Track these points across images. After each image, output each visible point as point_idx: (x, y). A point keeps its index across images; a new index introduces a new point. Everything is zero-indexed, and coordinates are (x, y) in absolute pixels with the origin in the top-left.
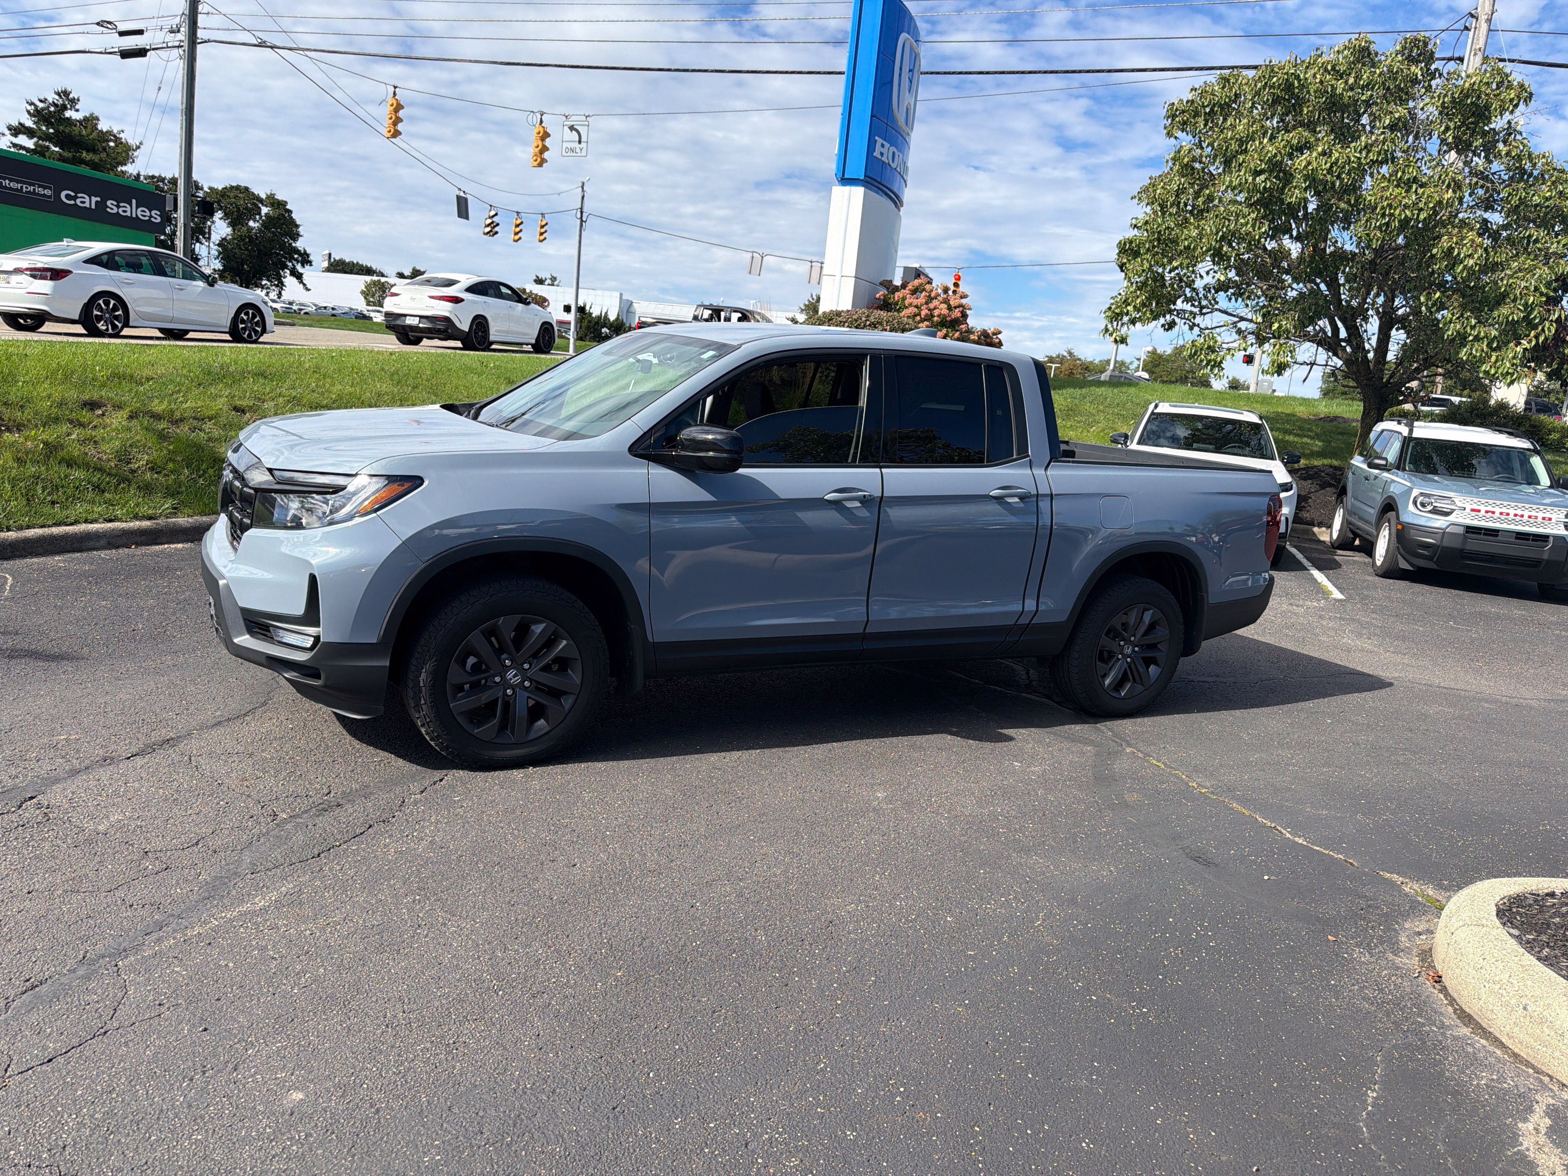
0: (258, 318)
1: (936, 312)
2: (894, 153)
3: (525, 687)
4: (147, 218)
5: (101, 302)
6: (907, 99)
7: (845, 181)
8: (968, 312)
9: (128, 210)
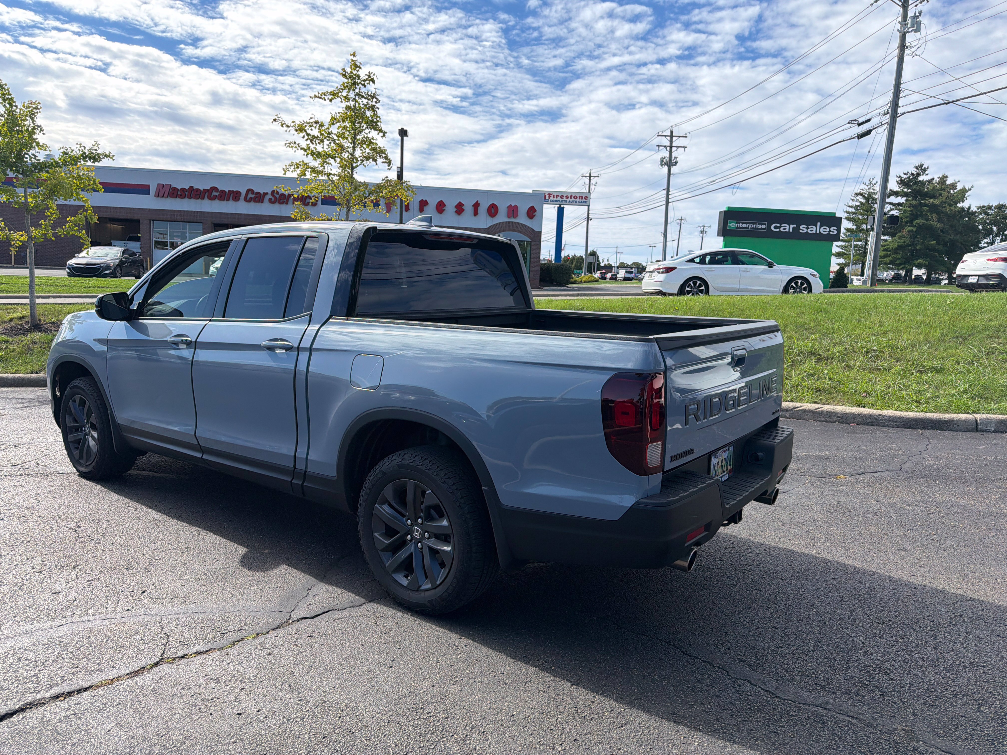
0: (805, 285)
4: (827, 233)
5: (691, 283)
9: (813, 230)
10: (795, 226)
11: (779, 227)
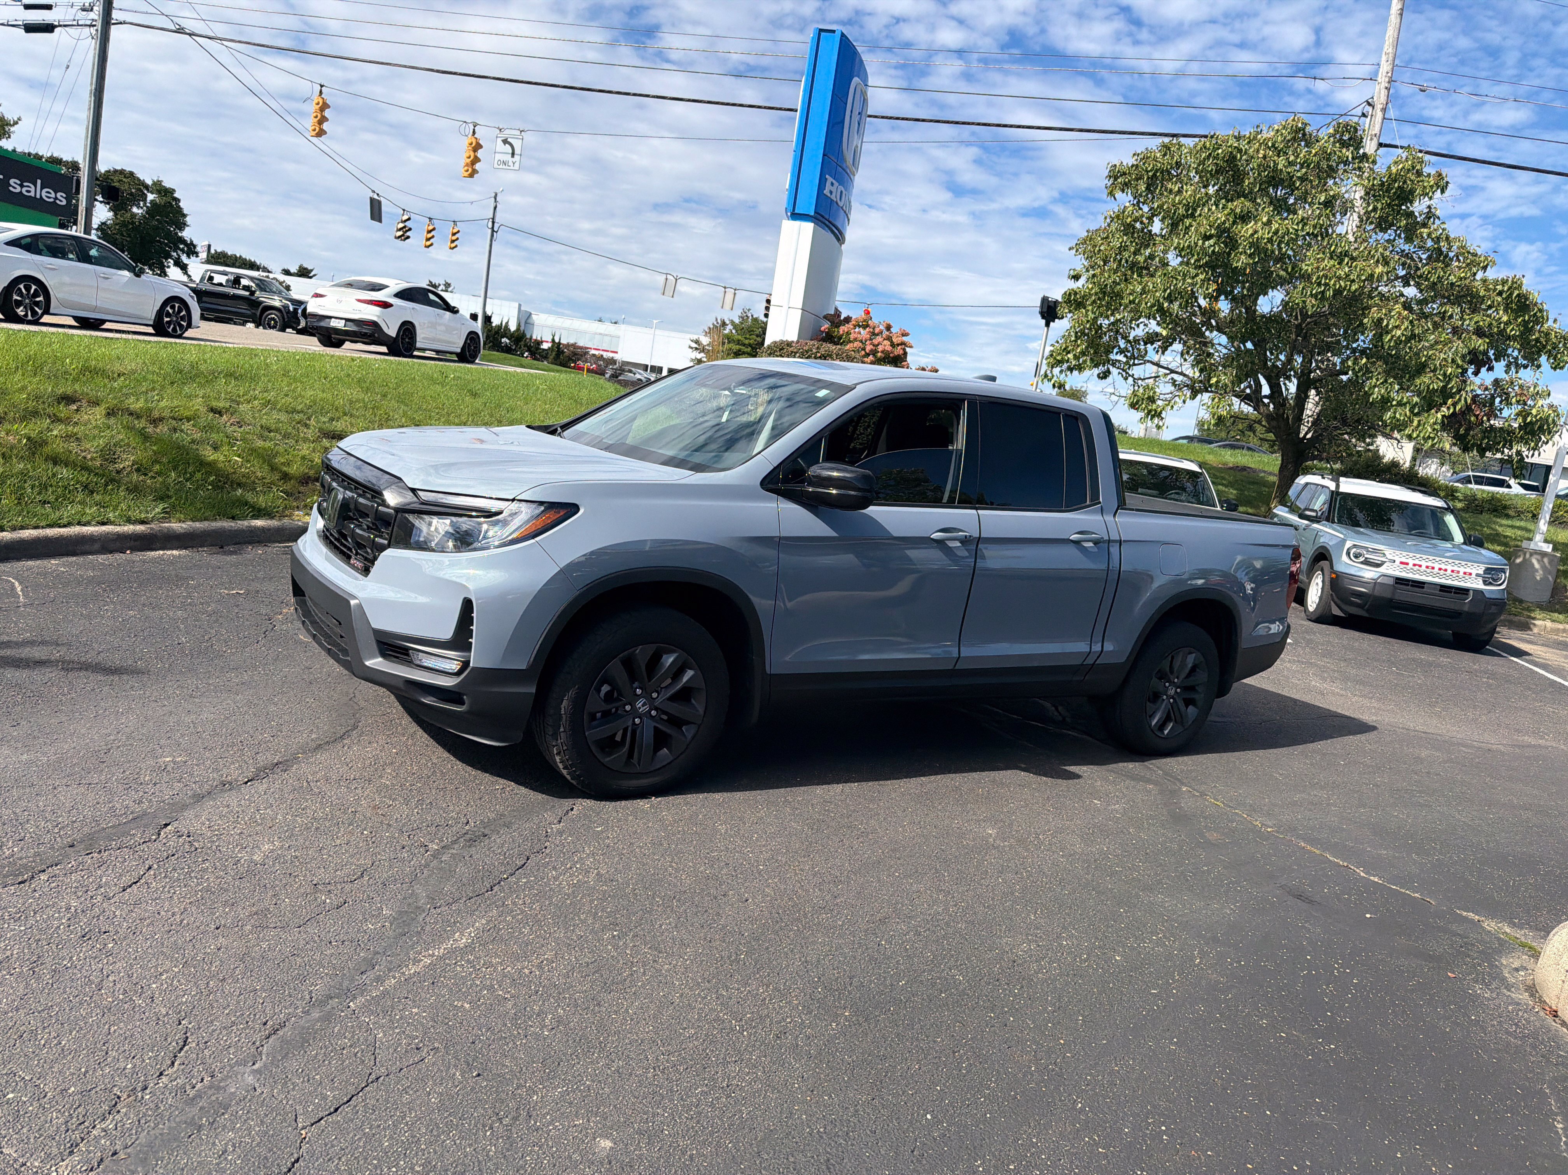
0: (184, 313)
1: (880, 348)
2: (841, 192)
3: (651, 715)
4: (52, 200)
5: (22, 286)
6: (856, 141)
7: (795, 216)
8: (908, 349)
9: (33, 190)
10: (2, 177)
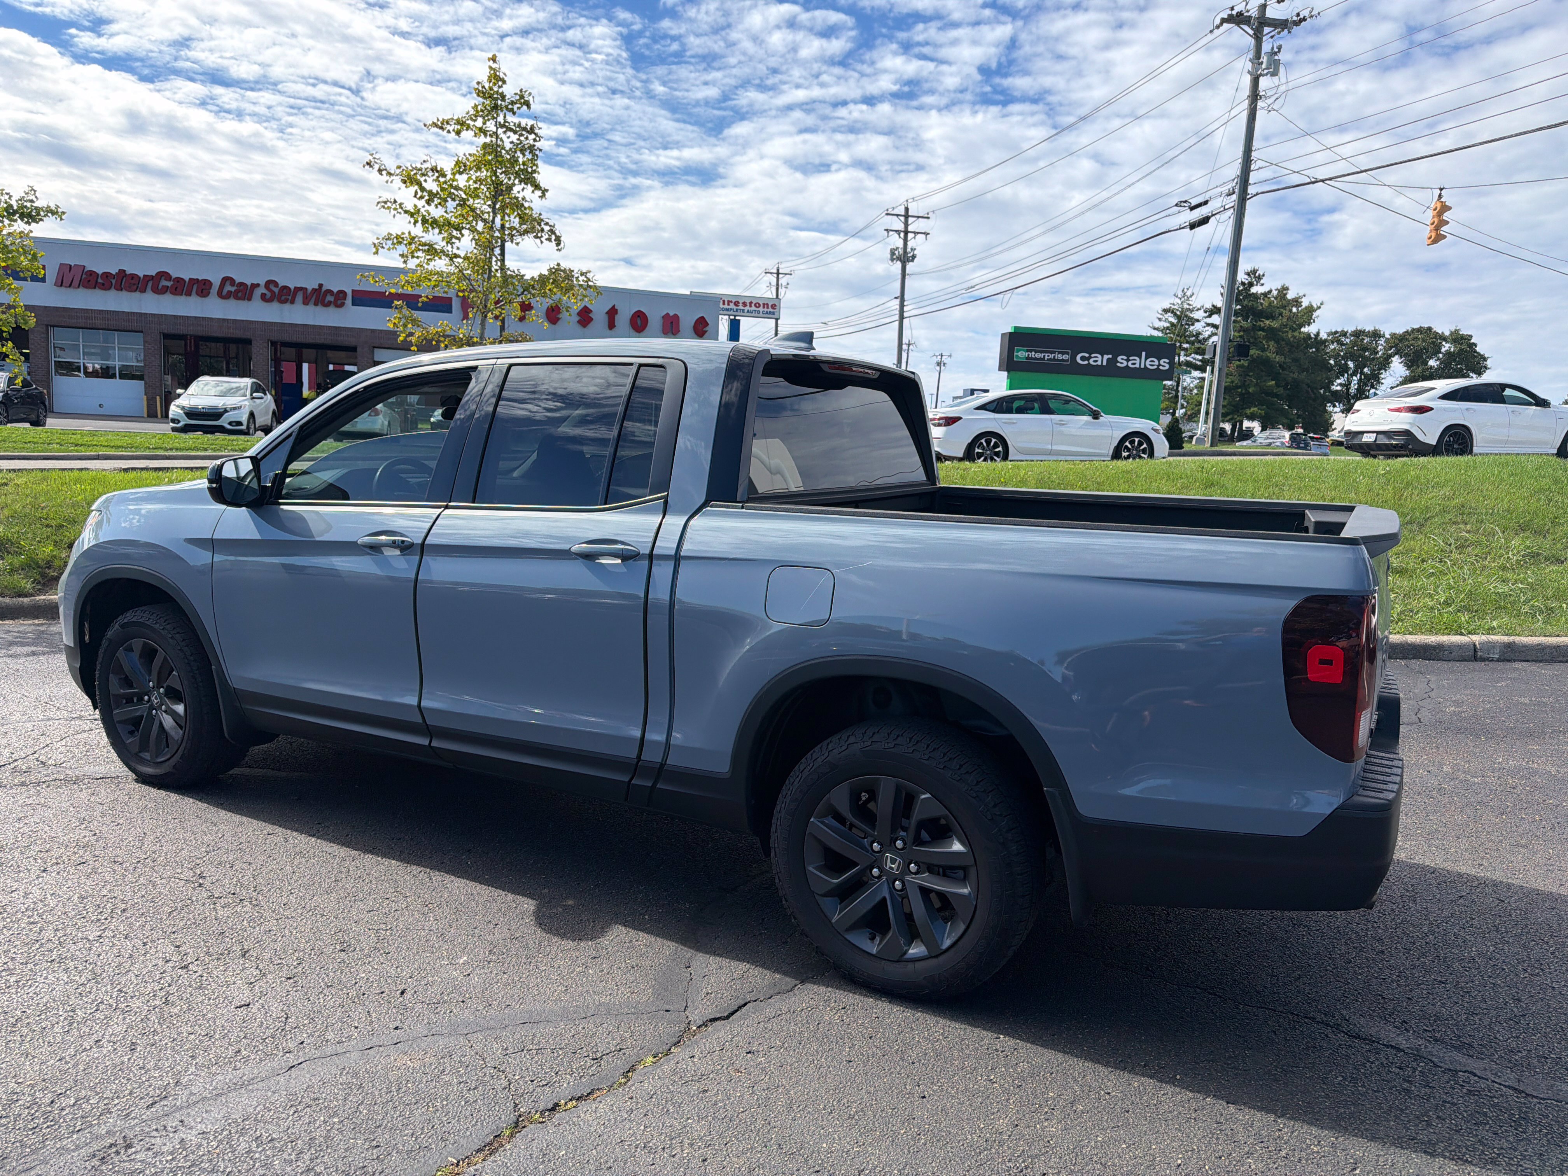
4: (1155, 367)
5: (983, 441)
9: (1136, 362)
10: (1110, 356)
11: (1088, 359)
